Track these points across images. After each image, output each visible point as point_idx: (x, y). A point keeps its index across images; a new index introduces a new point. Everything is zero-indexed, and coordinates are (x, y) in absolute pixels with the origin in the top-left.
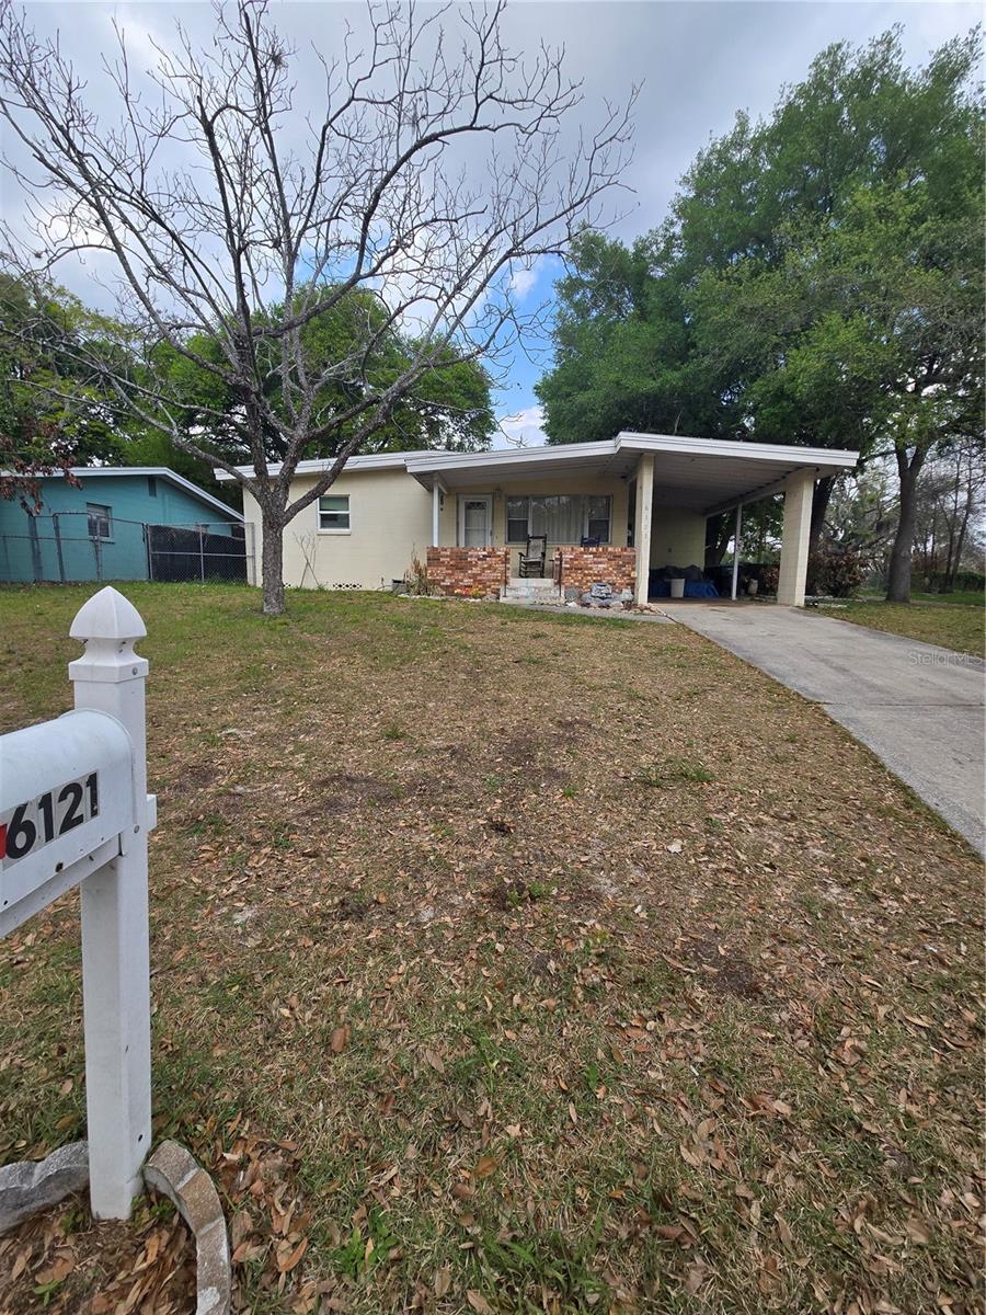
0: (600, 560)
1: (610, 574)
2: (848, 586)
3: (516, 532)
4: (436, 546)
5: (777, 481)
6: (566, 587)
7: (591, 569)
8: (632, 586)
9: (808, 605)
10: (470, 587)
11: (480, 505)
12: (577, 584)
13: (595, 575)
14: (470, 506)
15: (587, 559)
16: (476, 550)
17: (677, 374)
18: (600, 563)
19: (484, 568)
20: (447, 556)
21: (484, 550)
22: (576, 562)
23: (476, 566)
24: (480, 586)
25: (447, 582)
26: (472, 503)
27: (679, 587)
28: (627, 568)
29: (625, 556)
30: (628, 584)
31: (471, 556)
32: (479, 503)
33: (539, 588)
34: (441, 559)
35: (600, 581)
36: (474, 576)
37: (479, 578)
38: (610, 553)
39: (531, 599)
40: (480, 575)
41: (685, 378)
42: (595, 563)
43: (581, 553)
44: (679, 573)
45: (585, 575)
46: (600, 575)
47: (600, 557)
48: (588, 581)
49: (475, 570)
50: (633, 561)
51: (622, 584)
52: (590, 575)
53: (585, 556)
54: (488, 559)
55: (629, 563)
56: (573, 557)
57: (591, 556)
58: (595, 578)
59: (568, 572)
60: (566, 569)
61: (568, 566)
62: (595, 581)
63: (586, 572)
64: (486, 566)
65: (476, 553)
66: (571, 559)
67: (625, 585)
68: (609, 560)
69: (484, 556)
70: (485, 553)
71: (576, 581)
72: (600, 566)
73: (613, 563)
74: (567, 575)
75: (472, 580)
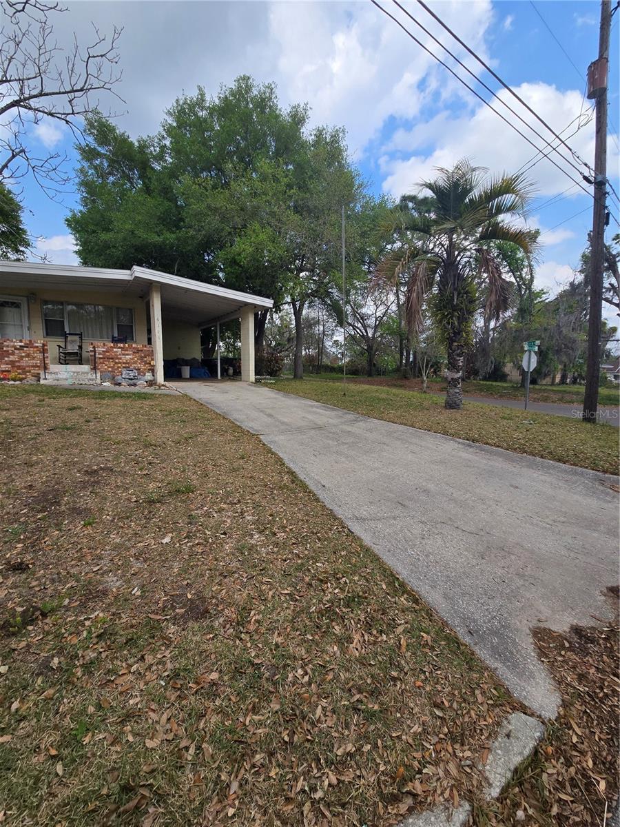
0: (126, 352)
1: (135, 363)
2: (277, 370)
3: (53, 328)
5: (236, 311)
6: (101, 372)
7: (121, 359)
8: (153, 370)
9: (257, 381)
10: (8, 371)
11: (14, 305)
12: (110, 369)
13: (124, 363)
15: (117, 352)
16: (12, 341)
17: (173, 236)
18: (128, 355)
19: (22, 357)
21: (21, 341)
22: (107, 354)
23: (13, 354)
24: (19, 371)
27: (186, 371)
28: (148, 359)
29: (146, 350)
30: (150, 370)
31: (8, 346)
33: (78, 373)
35: (129, 367)
36: (12, 363)
37: (17, 364)
38: (134, 348)
39: (70, 380)
40: (18, 361)
42: (123, 355)
43: (111, 347)
44: (186, 363)
45: (116, 363)
46: (128, 363)
47: (126, 350)
48: (119, 367)
49: (12, 358)
50: (151, 354)
51: (145, 369)
52: (120, 363)
53: (115, 350)
54: (25, 349)
55: (149, 355)
56: (104, 350)
57: (120, 350)
58: (124, 365)
59: (101, 360)
60: (100, 358)
61: (101, 356)
62: (124, 367)
63: (117, 361)
64: (23, 354)
65: (12, 344)
66: (103, 351)
67: (147, 370)
68: (134, 353)
69: (21, 346)
70: (22, 344)
71: (108, 367)
72: (127, 357)
73: (137, 355)
74: (101, 363)
75: (10, 366)
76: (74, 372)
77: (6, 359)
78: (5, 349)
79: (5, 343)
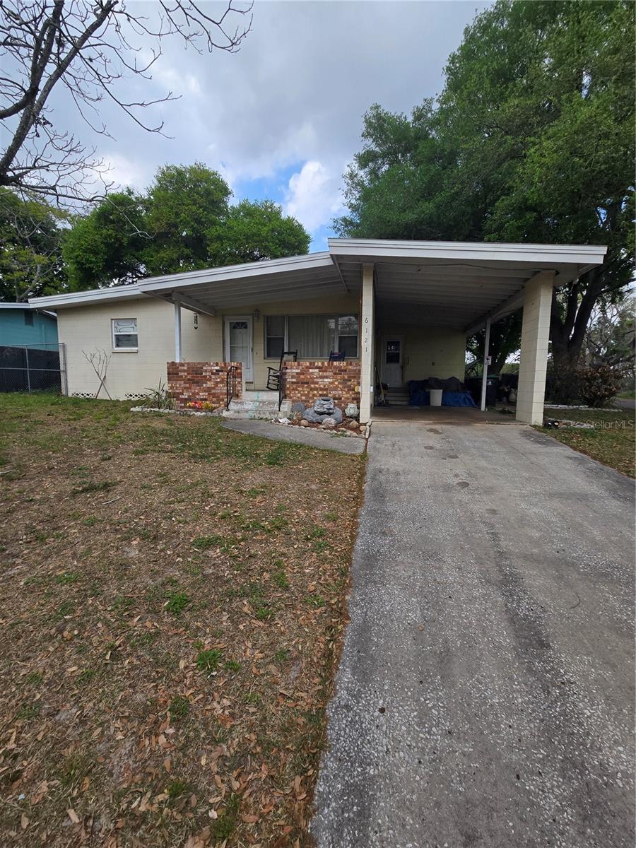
0: (325, 374)
1: (335, 388)
2: (603, 397)
3: (274, 349)
4: (177, 361)
6: (293, 401)
7: (317, 383)
8: (357, 400)
9: (548, 425)
10: (206, 400)
11: (244, 325)
12: (304, 398)
13: (321, 389)
14: (235, 326)
15: (313, 373)
16: (210, 365)
18: (327, 377)
19: (217, 383)
20: (184, 371)
21: (217, 365)
22: (302, 376)
23: (210, 380)
24: (214, 399)
25: (185, 396)
26: (238, 323)
27: (437, 397)
28: (353, 382)
29: (349, 370)
30: (354, 399)
31: (206, 371)
32: (243, 323)
33: (263, 402)
34: (180, 374)
35: (326, 395)
36: (209, 389)
37: (213, 391)
38: (335, 367)
39: (250, 413)
40: (214, 388)
41: (438, 207)
42: (320, 377)
43: (307, 367)
44: (438, 384)
45: (311, 389)
46: (326, 390)
47: (326, 371)
48: (314, 395)
49: (210, 384)
50: (357, 374)
51: (348, 399)
52: (316, 389)
53: (311, 370)
54: (220, 373)
55: (354, 377)
56: (299, 371)
57: (317, 370)
58: (320, 392)
59: (295, 386)
60: (293, 383)
61: (294, 380)
62: (321, 395)
63: (312, 386)
64: (219, 380)
65: (209, 368)
66: (297, 373)
67: (350, 400)
68: (335, 374)
69: (217, 370)
70: (218, 368)
71: (302, 395)
72: (326, 380)
73: (339, 377)
74: (293, 389)
75: (207, 394)
76: (260, 402)
77: (204, 385)
78: (204, 374)
79: (204, 368)
